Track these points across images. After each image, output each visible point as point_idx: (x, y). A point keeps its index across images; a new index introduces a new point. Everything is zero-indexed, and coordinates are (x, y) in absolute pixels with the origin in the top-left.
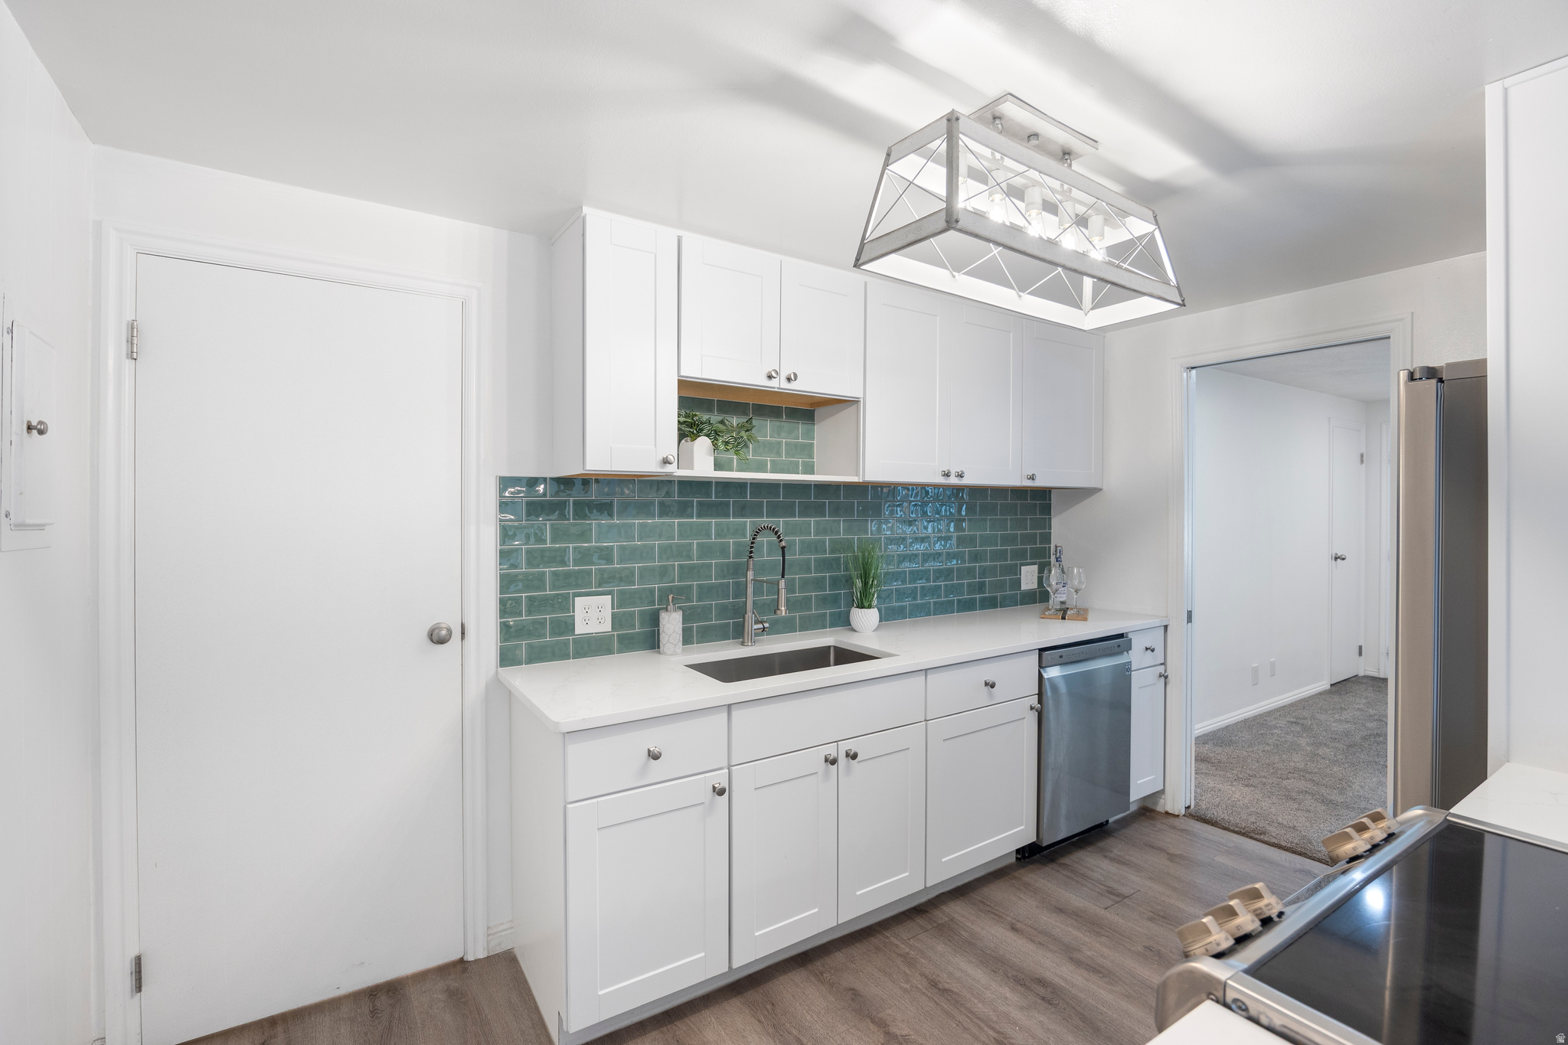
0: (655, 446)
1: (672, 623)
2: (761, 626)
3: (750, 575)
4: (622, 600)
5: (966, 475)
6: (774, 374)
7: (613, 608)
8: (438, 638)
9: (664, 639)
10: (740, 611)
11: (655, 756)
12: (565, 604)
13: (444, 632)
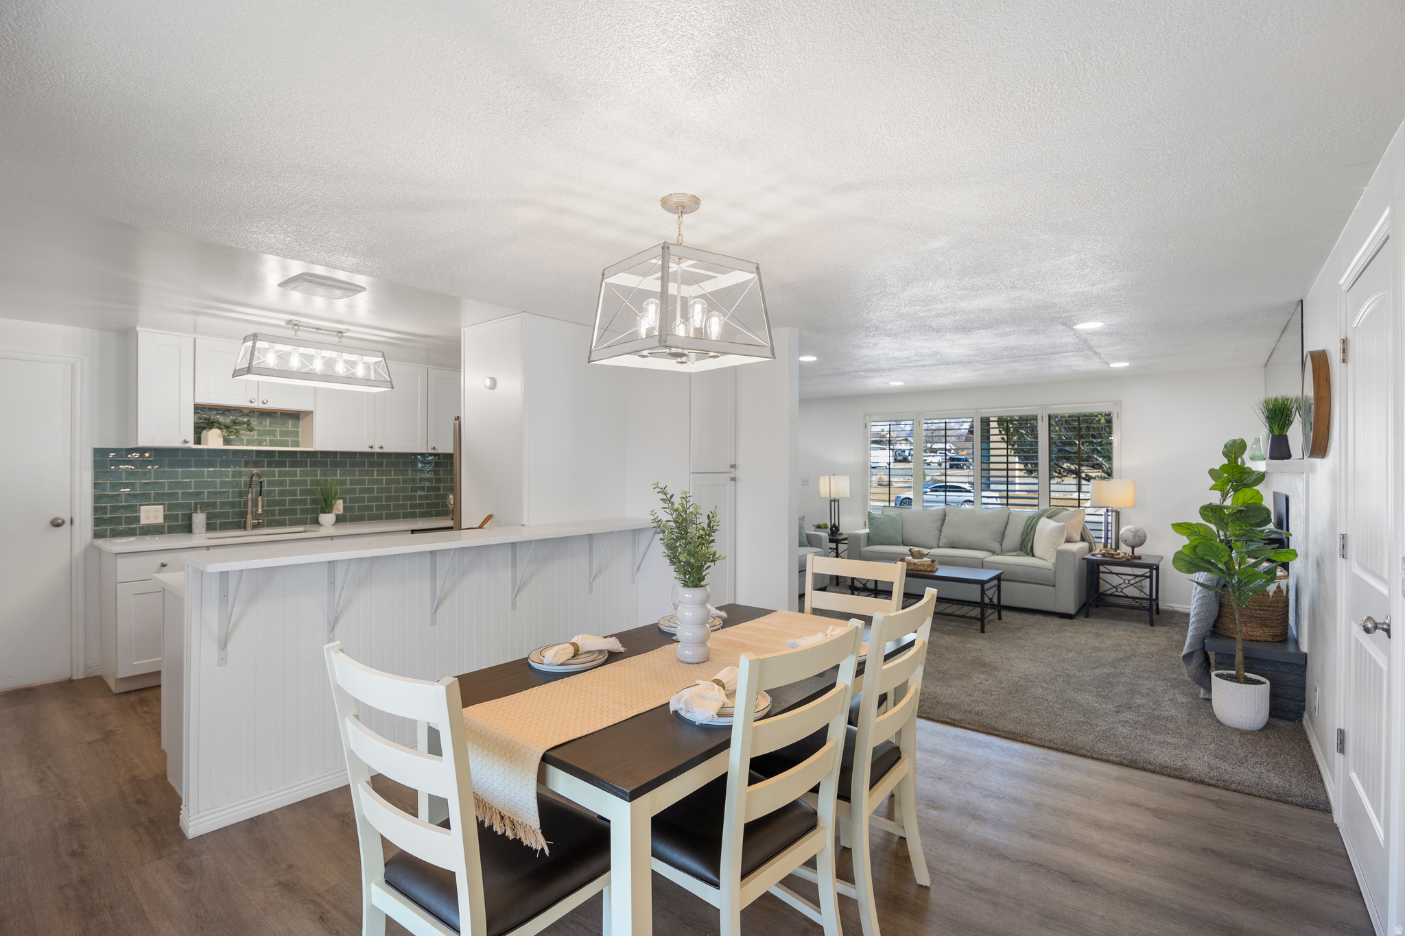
0: (180, 434)
1: (199, 519)
2: (257, 521)
3: (250, 496)
4: (170, 507)
5: (384, 447)
6: (253, 400)
7: (164, 511)
8: (56, 524)
9: (194, 526)
10: (243, 515)
11: (164, 565)
12: (134, 509)
13: (60, 521)
